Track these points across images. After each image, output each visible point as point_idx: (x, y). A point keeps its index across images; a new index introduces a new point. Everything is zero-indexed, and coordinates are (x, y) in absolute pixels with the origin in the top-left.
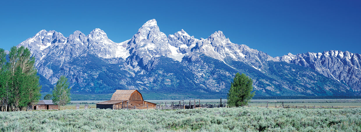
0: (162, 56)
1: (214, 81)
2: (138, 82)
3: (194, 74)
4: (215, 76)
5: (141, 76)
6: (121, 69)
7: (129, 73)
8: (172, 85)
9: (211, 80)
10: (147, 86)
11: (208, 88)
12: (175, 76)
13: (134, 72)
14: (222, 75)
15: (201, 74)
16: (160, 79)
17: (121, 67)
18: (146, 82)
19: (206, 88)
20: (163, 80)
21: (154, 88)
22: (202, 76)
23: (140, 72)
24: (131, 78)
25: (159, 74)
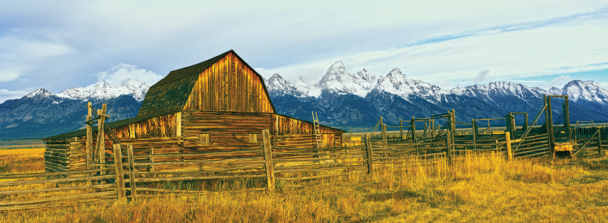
0: (348, 94)
1: (393, 114)
2: (329, 118)
3: (376, 109)
4: (395, 110)
5: (331, 112)
6: (314, 107)
7: (321, 110)
8: (358, 120)
9: (391, 114)
10: (337, 122)
11: (389, 121)
12: (360, 111)
13: (325, 109)
14: (400, 108)
15: (382, 109)
16: (347, 114)
17: (314, 105)
18: (335, 118)
19: (386, 121)
20: (350, 115)
21: (343, 123)
22: (383, 110)
23: (330, 108)
24: (323, 114)
25: (347, 110)
